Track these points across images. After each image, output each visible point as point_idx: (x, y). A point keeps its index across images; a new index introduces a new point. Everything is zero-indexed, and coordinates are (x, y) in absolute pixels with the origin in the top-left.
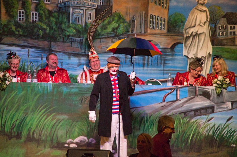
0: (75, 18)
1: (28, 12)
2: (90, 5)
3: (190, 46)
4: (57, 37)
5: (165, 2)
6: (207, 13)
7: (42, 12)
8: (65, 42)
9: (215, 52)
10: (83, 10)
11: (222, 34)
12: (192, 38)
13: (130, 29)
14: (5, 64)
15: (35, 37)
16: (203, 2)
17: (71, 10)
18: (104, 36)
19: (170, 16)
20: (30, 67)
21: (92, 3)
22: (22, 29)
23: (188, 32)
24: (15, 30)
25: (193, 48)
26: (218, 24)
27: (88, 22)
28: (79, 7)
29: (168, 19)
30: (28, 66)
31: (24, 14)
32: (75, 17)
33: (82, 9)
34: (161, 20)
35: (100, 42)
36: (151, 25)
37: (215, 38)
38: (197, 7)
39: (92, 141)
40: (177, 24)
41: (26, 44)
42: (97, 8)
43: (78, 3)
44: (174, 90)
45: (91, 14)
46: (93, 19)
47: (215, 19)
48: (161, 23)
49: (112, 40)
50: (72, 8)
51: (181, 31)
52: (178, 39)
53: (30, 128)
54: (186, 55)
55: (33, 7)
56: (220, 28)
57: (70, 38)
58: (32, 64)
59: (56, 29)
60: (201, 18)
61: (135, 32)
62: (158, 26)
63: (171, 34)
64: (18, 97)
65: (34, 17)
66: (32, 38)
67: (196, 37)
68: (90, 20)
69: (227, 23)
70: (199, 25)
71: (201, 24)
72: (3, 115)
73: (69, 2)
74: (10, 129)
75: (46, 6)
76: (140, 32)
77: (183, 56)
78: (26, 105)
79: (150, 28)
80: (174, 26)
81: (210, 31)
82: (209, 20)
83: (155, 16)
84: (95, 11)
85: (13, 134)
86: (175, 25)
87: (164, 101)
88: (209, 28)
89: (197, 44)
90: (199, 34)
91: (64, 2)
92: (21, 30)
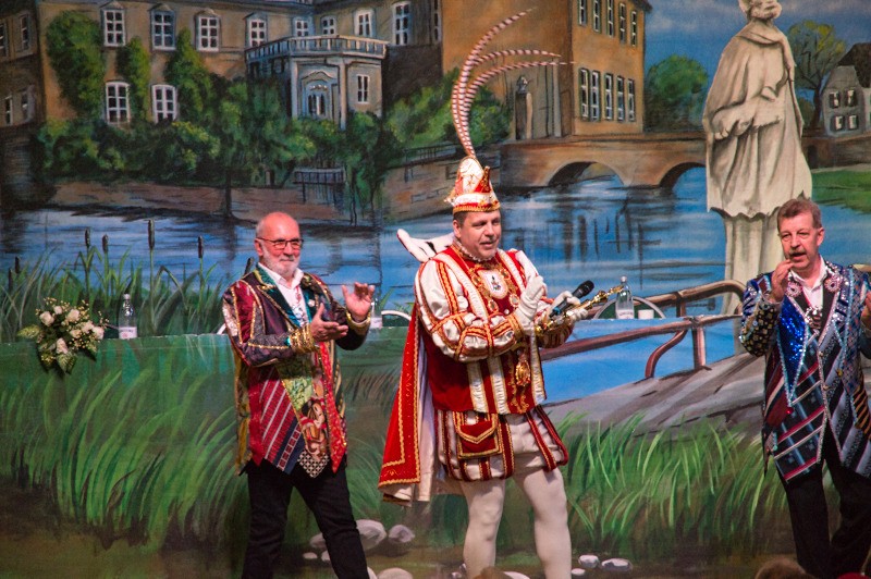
0: (312, 100)
1: (140, 86)
2: (363, 50)
3: (731, 173)
4: (250, 171)
5: (628, 21)
6: (783, 51)
7: (189, 84)
8: (281, 187)
9: (822, 191)
10: (338, 67)
11: (844, 121)
12: (734, 143)
13: (512, 127)
14: (70, 280)
15: (171, 174)
16: (767, 12)
17: (294, 70)
18: (417, 159)
19: (650, 70)
20: (158, 283)
21: (368, 40)
22: (122, 151)
23: (720, 123)
24: (99, 155)
25: (740, 181)
26: (825, 88)
27: (357, 110)
28: (322, 56)
29: (645, 82)
30: (153, 281)
31: (127, 95)
32: (310, 93)
33: (334, 66)
34: (621, 88)
35: (406, 179)
36: (586, 106)
37: (818, 138)
38: (748, 30)
39: (401, 535)
40: (679, 96)
41: (141, 203)
42: (387, 55)
43: (318, 42)
44: (686, 332)
45: (366, 79)
46: (374, 99)
47: (813, 71)
48: (619, 98)
49: (447, 169)
50: (298, 62)
51: (693, 120)
52: (686, 151)
53: (175, 500)
54: (720, 206)
55: (157, 66)
56: (836, 102)
57: (296, 173)
58: (164, 273)
59: (245, 142)
60: (765, 70)
61: (528, 134)
62: (610, 108)
63: (658, 136)
64: (127, 394)
65: (163, 103)
66: (160, 182)
67: (752, 140)
68: (363, 102)
69: (857, 83)
70: (759, 94)
71: (766, 92)
72: (75, 461)
73: (285, 43)
74: (105, 510)
75: (202, 61)
76: (548, 136)
77: (708, 210)
78: (158, 420)
79: (581, 117)
80: (666, 105)
81: (800, 114)
82: (792, 77)
83: (599, 73)
84: (379, 67)
85: (116, 528)
86: (670, 100)
87: (650, 374)
88: (796, 102)
89: (754, 166)
90: (761, 129)
91: (269, 44)
92: (118, 155)
